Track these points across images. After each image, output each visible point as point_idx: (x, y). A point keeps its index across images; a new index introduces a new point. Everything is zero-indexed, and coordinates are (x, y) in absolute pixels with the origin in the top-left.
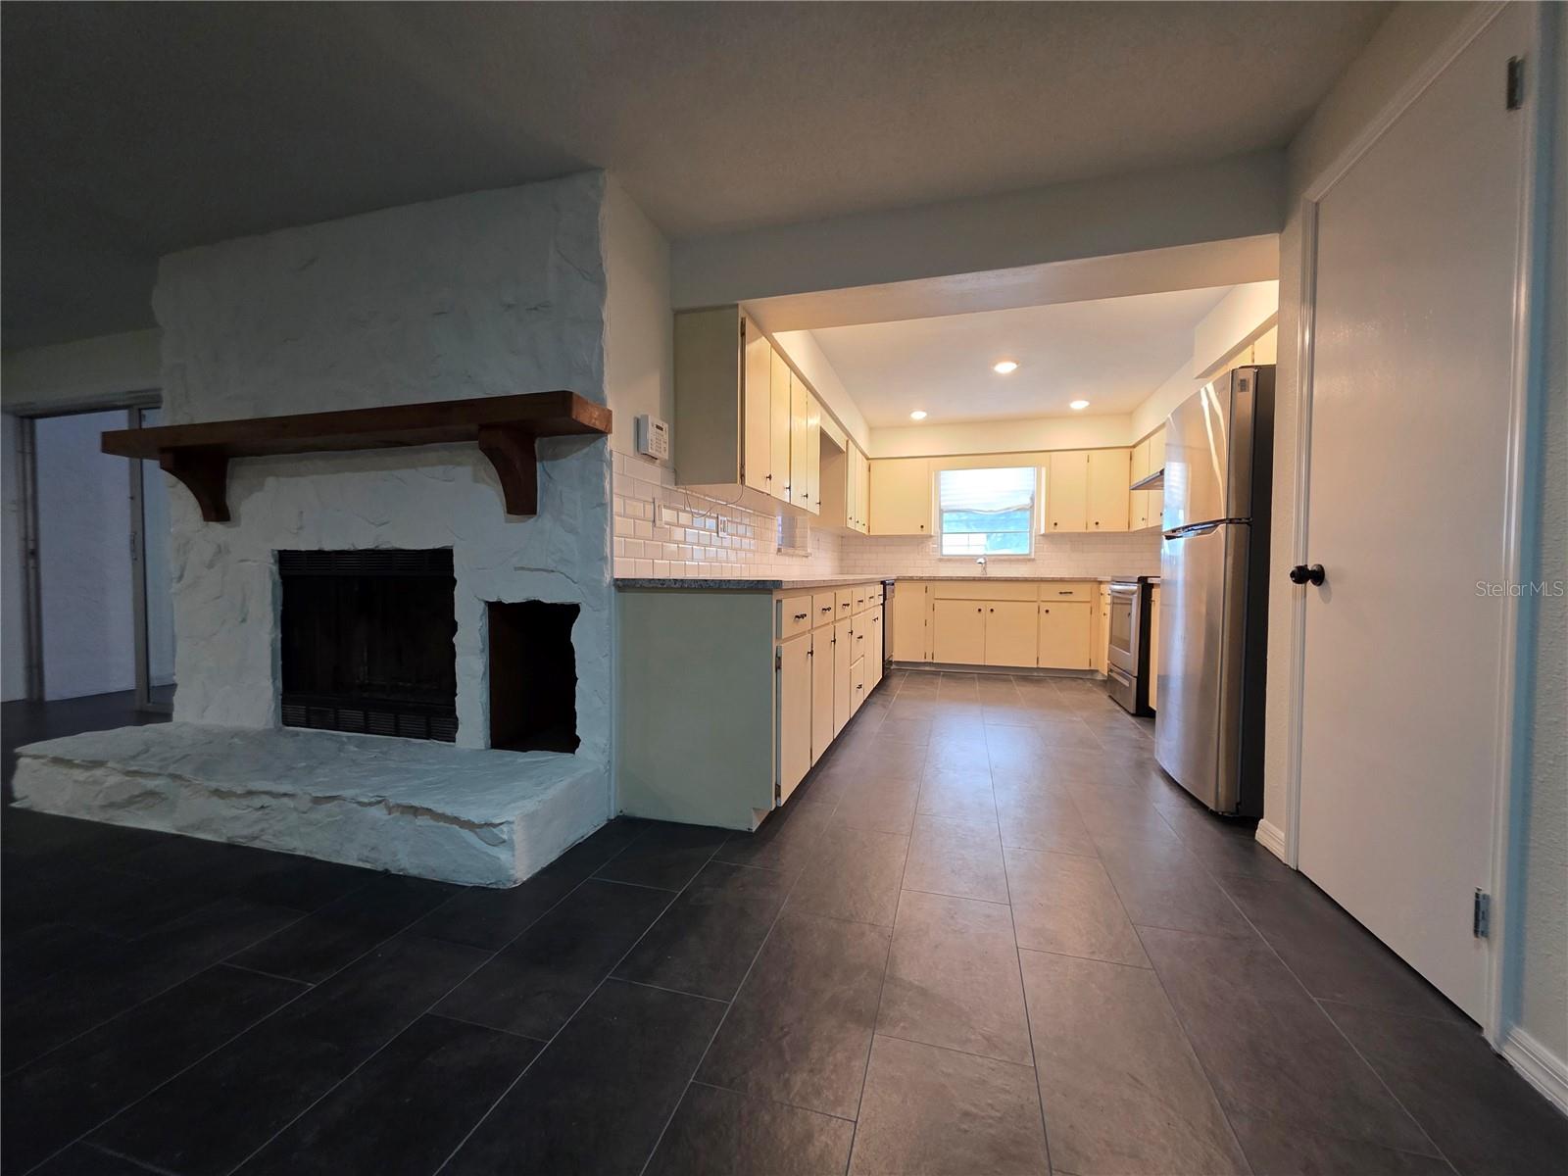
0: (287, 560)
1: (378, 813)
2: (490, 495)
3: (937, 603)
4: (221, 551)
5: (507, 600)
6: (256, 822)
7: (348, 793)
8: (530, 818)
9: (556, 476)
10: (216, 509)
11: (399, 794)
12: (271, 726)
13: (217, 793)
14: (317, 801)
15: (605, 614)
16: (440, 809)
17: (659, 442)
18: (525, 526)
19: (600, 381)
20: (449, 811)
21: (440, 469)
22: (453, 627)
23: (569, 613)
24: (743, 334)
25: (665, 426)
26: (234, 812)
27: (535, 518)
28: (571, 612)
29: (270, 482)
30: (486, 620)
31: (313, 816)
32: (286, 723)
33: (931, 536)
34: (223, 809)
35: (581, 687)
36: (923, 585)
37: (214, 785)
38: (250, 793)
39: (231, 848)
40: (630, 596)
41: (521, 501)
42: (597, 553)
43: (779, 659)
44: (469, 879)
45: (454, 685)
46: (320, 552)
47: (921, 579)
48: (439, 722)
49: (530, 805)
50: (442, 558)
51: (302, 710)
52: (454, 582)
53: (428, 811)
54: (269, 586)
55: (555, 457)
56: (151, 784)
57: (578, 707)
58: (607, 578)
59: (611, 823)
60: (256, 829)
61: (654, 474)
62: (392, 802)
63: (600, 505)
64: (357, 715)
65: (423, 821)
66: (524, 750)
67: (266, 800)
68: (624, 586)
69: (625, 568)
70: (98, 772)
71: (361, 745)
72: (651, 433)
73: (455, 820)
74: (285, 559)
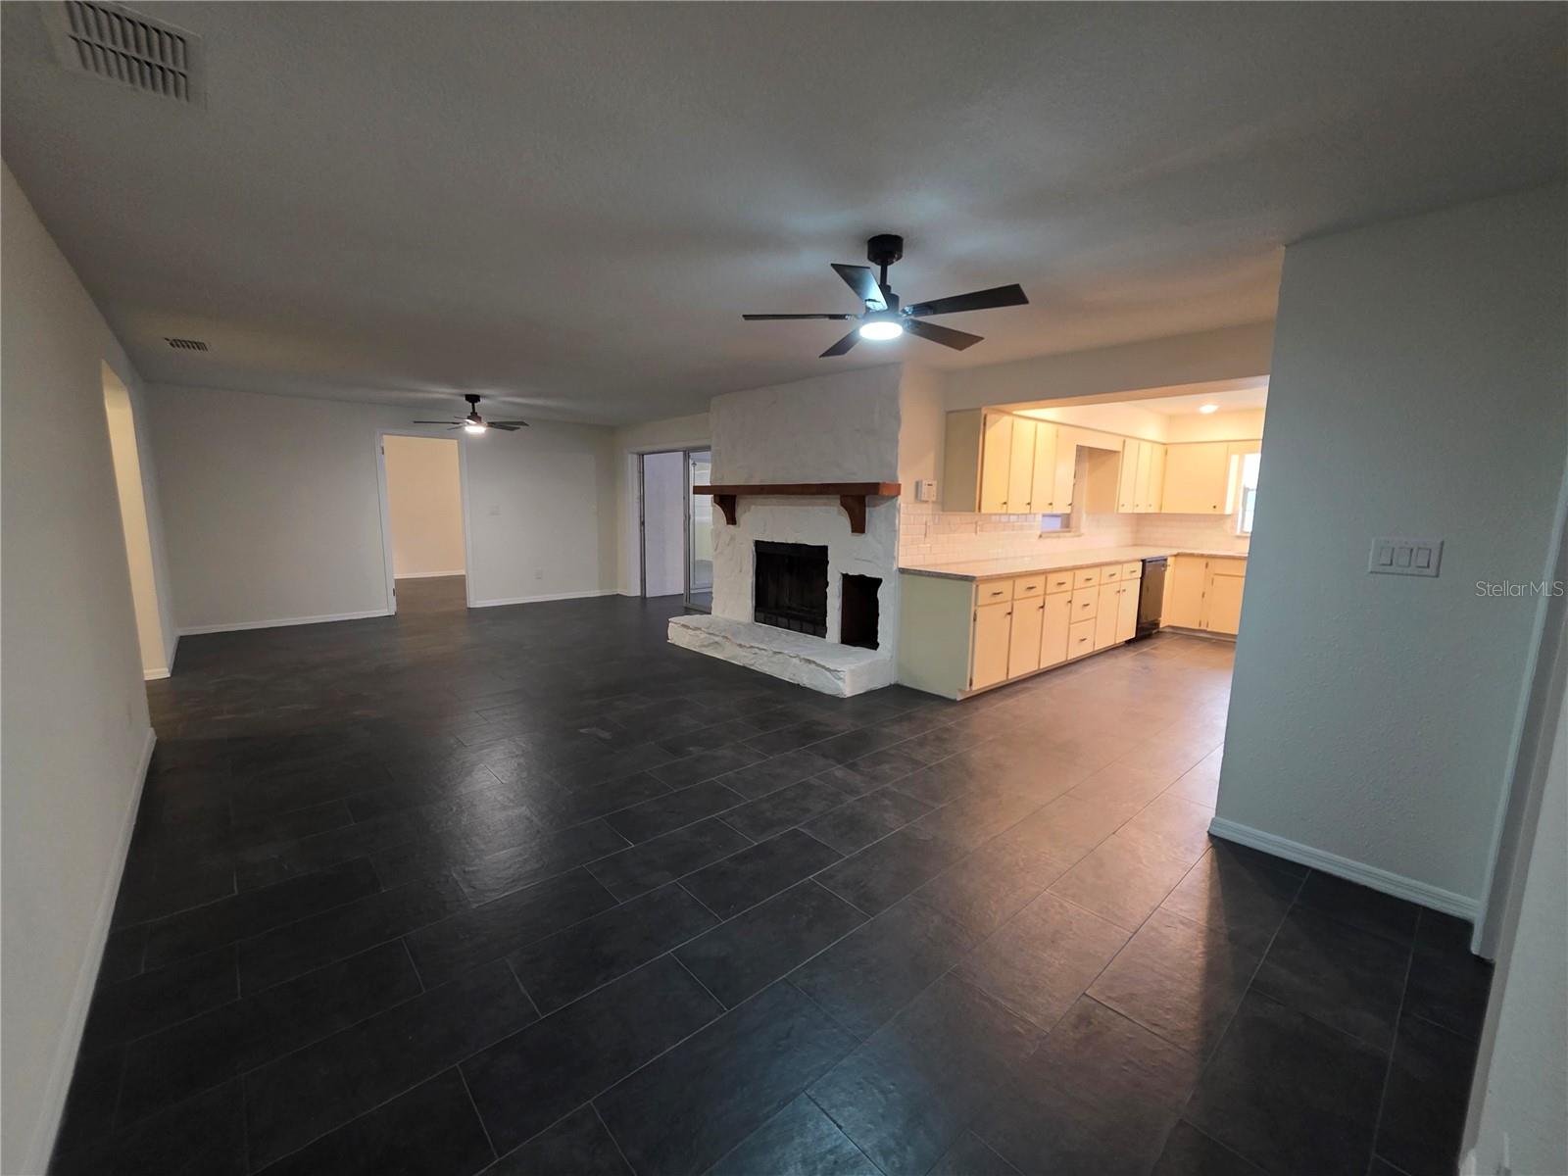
0: (759, 545)
1: (795, 661)
2: (845, 522)
3: (1216, 577)
4: (732, 538)
5: (850, 574)
6: (752, 659)
7: (786, 652)
8: (852, 671)
9: (874, 515)
10: (732, 520)
11: (803, 655)
12: (750, 621)
13: (740, 645)
14: (775, 653)
15: (893, 585)
16: (818, 662)
17: (930, 492)
18: (859, 538)
19: (896, 470)
20: (822, 663)
21: (824, 508)
22: (827, 584)
23: (876, 583)
24: (985, 424)
25: (935, 483)
26: (744, 654)
27: (863, 536)
28: (878, 582)
29: (753, 507)
30: (841, 582)
31: (774, 659)
32: (756, 621)
33: (1223, 517)
34: (741, 652)
35: (881, 619)
36: (1204, 561)
37: (738, 642)
38: (752, 647)
39: (744, 668)
40: (906, 576)
41: (859, 527)
42: (891, 556)
43: (975, 615)
44: (827, 691)
45: (826, 612)
46: (773, 543)
47: (1202, 556)
48: (818, 627)
49: (853, 667)
50: (824, 550)
51: (762, 615)
52: (828, 562)
53: (814, 662)
54: (751, 556)
55: (874, 506)
56: (717, 639)
57: (879, 628)
58: (895, 568)
59: (890, 686)
60: (753, 662)
61: (927, 509)
62: (802, 657)
63: (893, 531)
64: (784, 621)
65: (813, 666)
66: (855, 646)
67: (757, 651)
68: (903, 571)
69: (904, 561)
70: (698, 632)
71: (787, 634)
72: (925, 489)
73: (823, 667)
74: (758, 544)
